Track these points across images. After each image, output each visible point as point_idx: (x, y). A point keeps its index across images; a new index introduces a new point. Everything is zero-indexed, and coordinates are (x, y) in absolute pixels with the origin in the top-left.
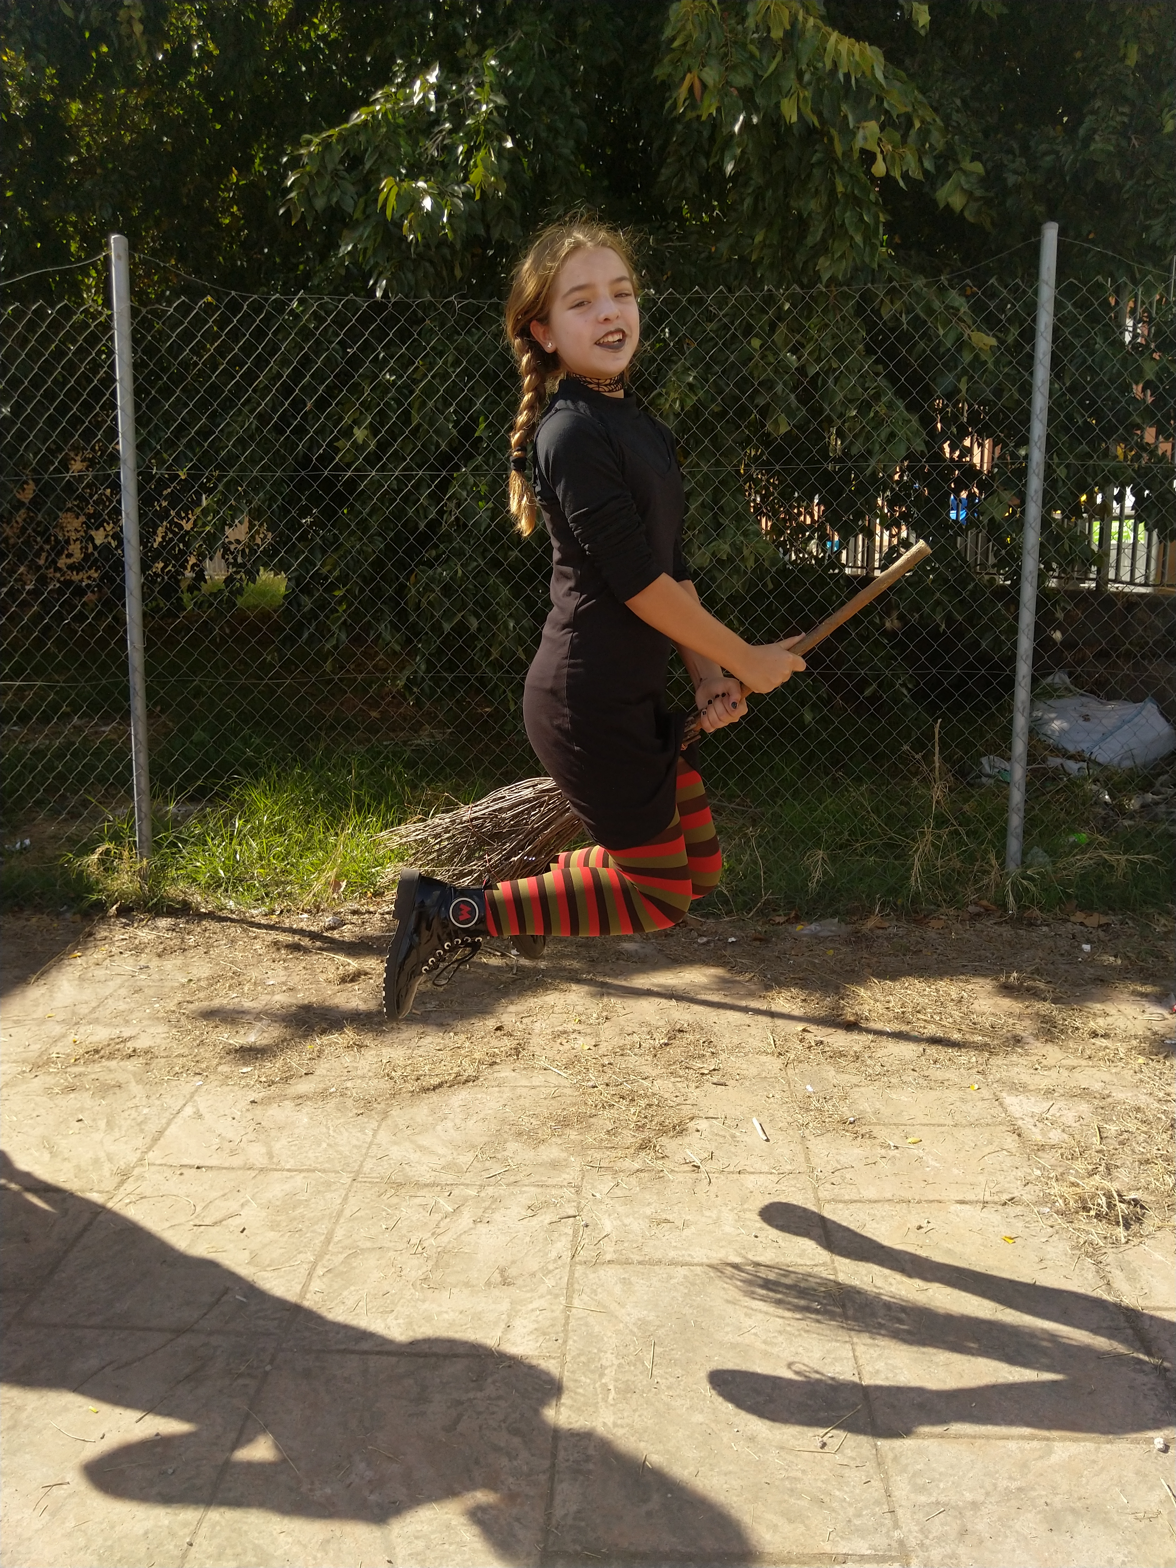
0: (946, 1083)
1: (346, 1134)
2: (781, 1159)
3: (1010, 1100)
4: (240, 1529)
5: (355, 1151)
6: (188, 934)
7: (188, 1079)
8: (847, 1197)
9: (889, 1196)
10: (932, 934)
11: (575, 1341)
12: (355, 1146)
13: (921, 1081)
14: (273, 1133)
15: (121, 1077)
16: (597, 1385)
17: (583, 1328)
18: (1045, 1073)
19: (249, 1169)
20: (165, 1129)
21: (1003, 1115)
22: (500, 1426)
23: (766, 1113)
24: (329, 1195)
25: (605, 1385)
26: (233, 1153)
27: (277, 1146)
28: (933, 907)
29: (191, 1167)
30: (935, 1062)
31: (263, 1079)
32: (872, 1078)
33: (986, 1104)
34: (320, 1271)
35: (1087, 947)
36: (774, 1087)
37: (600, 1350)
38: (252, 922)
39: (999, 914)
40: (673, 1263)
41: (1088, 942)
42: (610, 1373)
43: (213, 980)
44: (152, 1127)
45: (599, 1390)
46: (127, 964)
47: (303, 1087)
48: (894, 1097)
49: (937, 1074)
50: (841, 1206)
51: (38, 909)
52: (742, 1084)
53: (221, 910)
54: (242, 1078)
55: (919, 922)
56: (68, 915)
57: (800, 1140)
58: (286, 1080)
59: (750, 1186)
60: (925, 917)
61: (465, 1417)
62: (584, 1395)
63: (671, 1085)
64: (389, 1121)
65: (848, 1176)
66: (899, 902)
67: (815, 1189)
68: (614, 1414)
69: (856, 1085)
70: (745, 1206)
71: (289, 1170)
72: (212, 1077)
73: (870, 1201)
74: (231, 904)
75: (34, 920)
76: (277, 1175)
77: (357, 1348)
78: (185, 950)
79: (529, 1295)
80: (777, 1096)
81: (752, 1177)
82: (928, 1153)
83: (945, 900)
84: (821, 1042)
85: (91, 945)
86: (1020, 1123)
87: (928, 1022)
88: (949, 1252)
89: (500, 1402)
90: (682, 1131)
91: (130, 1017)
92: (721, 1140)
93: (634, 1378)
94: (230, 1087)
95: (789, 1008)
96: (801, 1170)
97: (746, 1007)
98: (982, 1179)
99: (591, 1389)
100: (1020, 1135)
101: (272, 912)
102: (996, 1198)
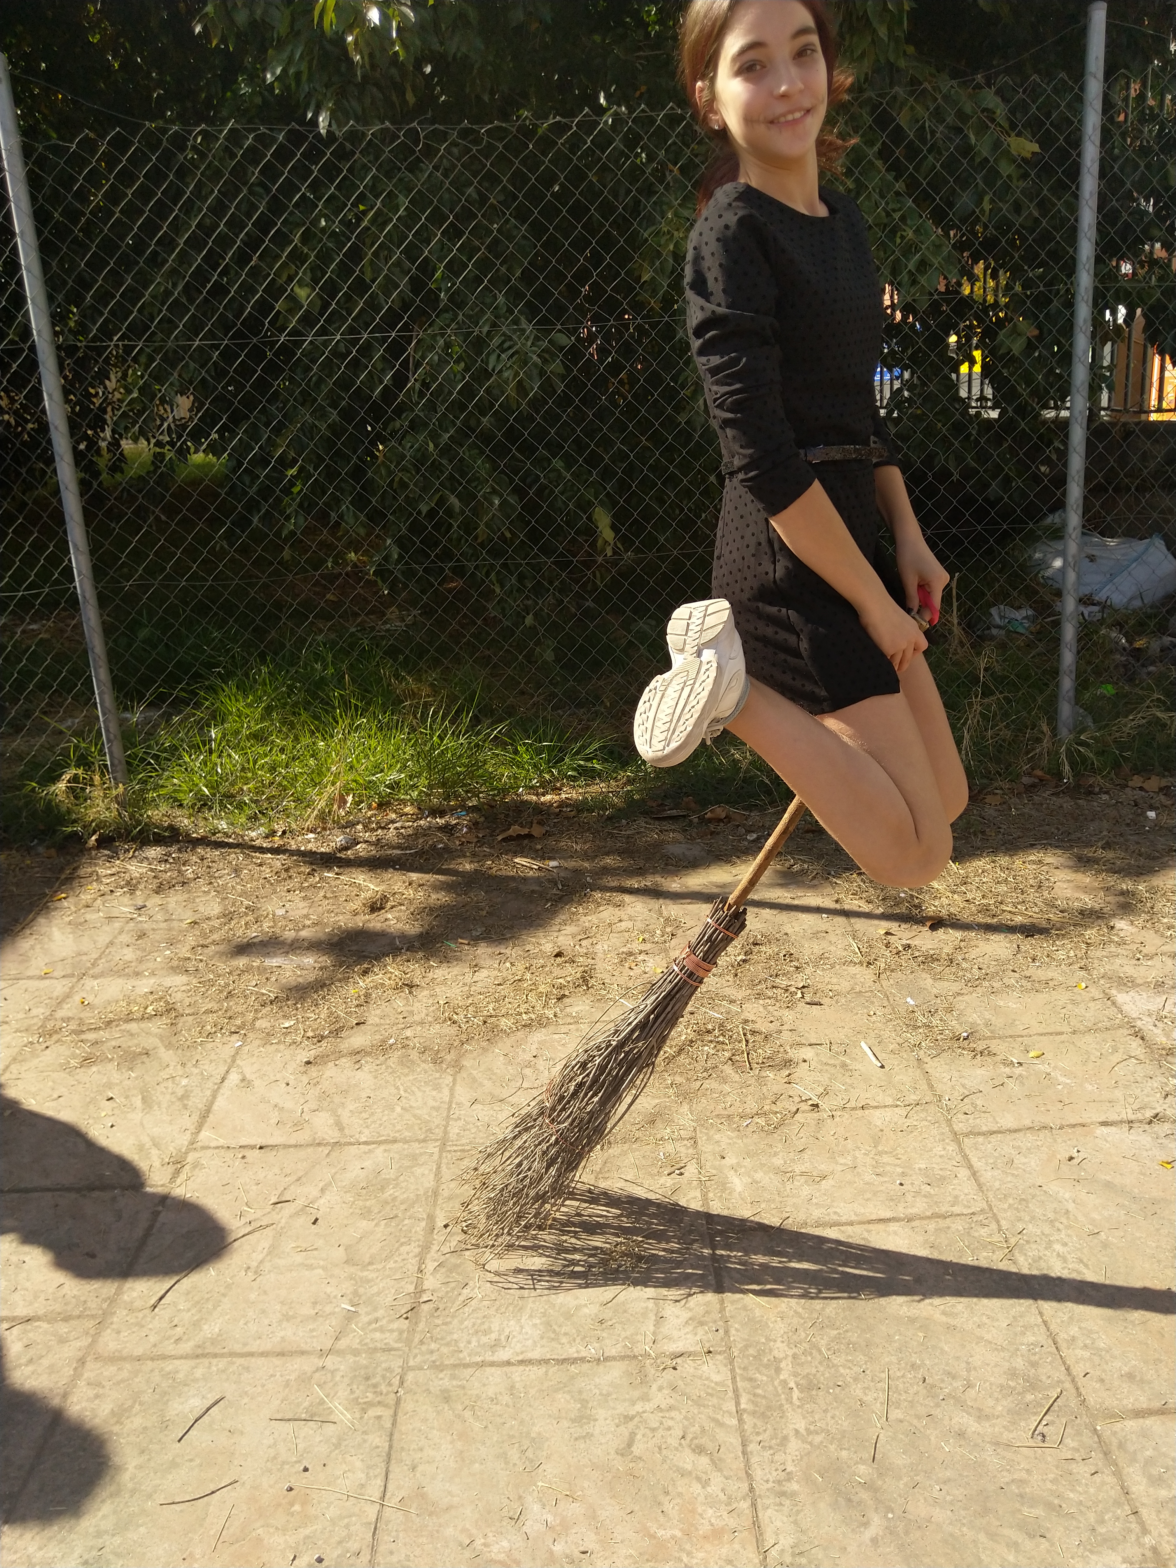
0: (1051, 984)
1: (419, 1094)
2: (902, 1088)
3: (1121, 998)
5: (435, 1114)
6: (184, 865)
7: (225, 1039)
8: (984, 1129)
9: (1027, 1122)
10: (990, 812)
11: (737, 1330)
12: (433, 1108)
13: (1024, 982)
14: (337, 1099)
15: (150, 1042)
16: (776, 1383)
17: (743, 1313)
18: (1149, 963)
19: (319, 1144)
20: (212, 1103)
21: (1120, 1016)
22: (680, 1444)
23: (872, 1034)
24: (418, 1171)
25: (784, 1382)
26: (298, 1126)
27: (345, 1115)
28: (985, 781)
29: (253, 1147)
30: (1034, 960)
31: (310, 1034)
32: (973, 984)
33: (1098, 1005)
34: (430, 1266)
35: (1152, 814)
36: (873, 1003)
37: (768, 1339)
38: (253, 846)
39: (1054, 783)
40: (818, 1224)
41: (1152, 808)
42: (786, 1366)
43: (228, 916)
44: (198, 1101)
45: (779, 1388)
46: (123, 905)
47: (358, 1040)
48: (1002, 1003)
49: (1041, 974)
50: (981, 1139)
51: (4, 845)
52: (837, 1002)
53: (214, 834)
54: (285, 1034)
56: (41, 850)
57: (916, 1063)
58: (336, 1033)
59: (879, 1123)
60: (980, 792)
61: (639, 1437)
62: (764, 1397)
63: (761, 1009)
64: (464, 1074)
65: (979, 1103)
67: (949, 1122)
68: (804, 1418)
69: (959, 994)
70: (880, 1148)
71: (366, 1143)
72: (251, 1035)
73: (1011, 1131)
74: (223, 825)
75: (3, 857)
76: (353, 1150)
77: (495, 1358)
78: (184, 883)
80: (878, 1013)
81: (877, 1112)
82: (1055, 1068)
83: (998, 772)
84: (909, 946)
85: (75, 883)
86: (1139, 1023)
87: (1014, 913)
88: (1108, 1185)
89: (673, 1414)
90: (788, 1063)
91: (140, 968)
92: (832, 1070)
93: (814, 1371)
94: (274, 1047)
95: (866, 908)
96: (928, 1099)
97: (818, 910)
98: (1118, 1094)
99: (771, 1388)
100: (1143, 1038)
101: (273, 833)
102: (1139, 1116)
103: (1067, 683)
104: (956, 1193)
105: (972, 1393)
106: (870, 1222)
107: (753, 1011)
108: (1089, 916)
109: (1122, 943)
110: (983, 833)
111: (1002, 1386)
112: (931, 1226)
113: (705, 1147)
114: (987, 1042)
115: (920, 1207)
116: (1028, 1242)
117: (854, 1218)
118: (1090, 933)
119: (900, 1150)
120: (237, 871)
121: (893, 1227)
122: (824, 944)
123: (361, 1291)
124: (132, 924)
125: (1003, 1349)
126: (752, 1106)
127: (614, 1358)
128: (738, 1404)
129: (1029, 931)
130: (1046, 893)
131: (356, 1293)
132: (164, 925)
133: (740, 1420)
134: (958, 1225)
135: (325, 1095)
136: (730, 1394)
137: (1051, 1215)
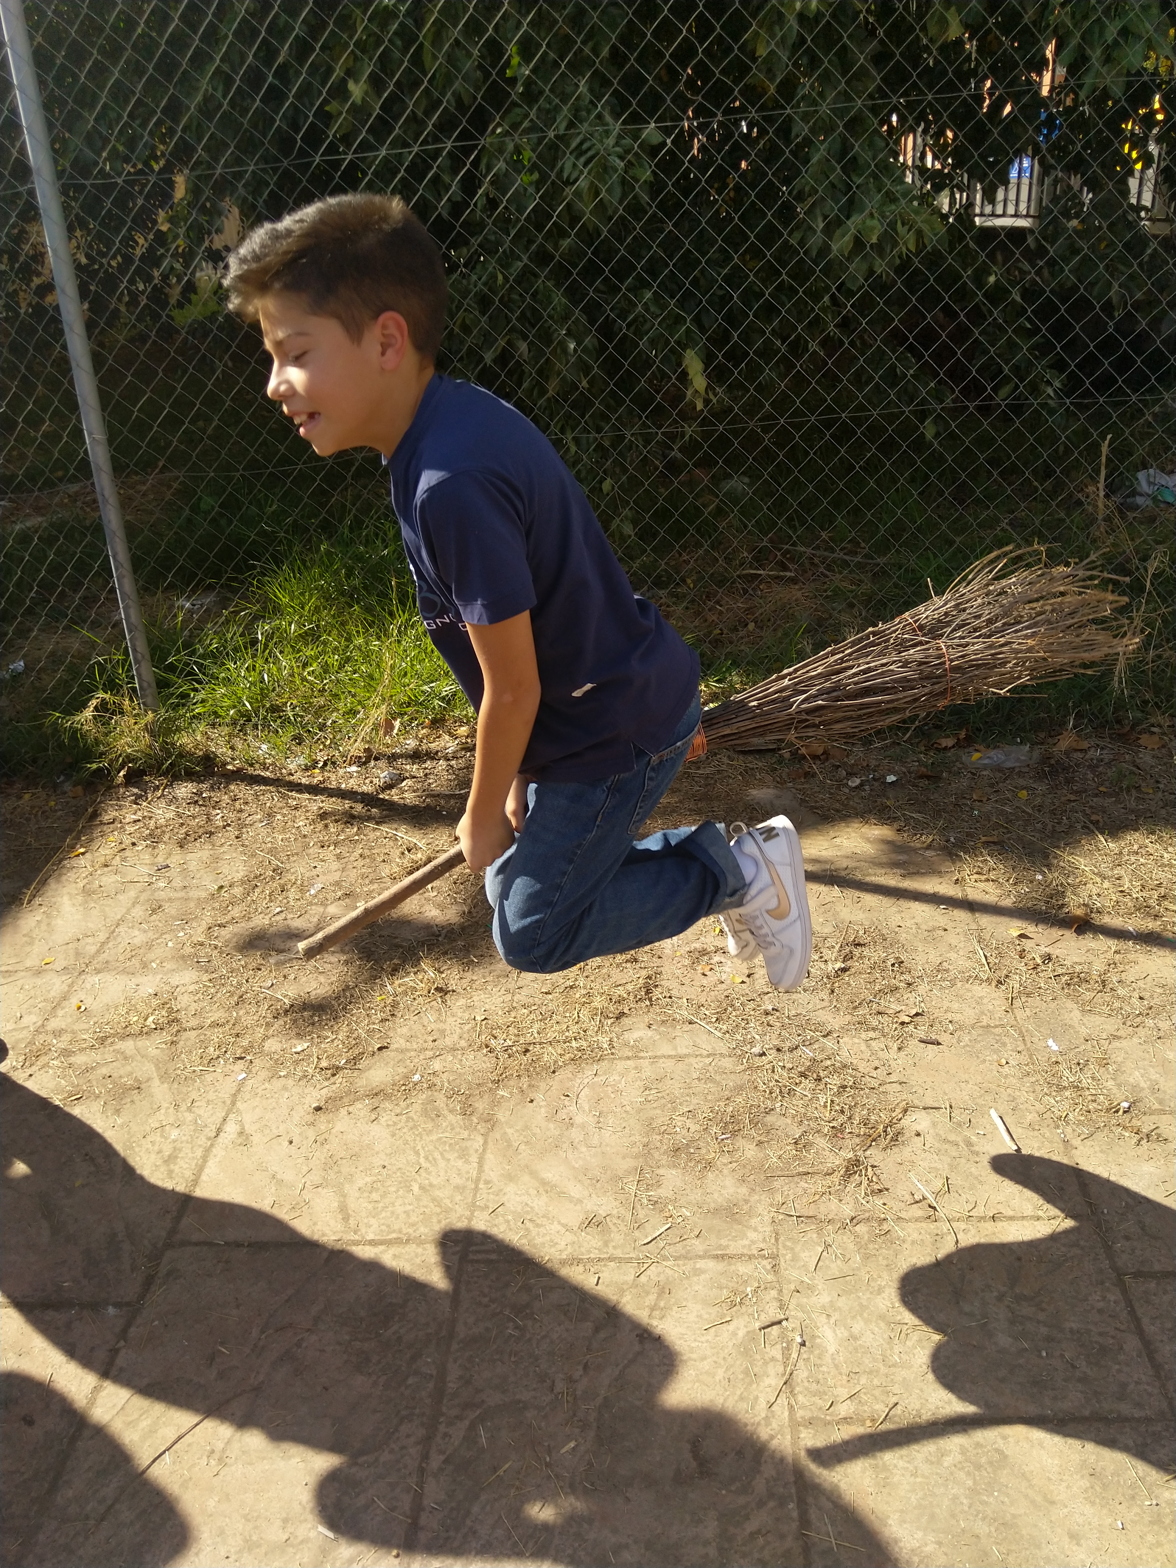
1: (442, 1164)
5: (458, 1198)
6: (214, 807)
7: (227, 1069)
10: (1146, 758)
12: (457, 1187)
14: (345, 1168)
15: (144, 1070)
23: (1004, 1095)
26: (296, 1210)
27: (352, 1194)
29: (239, 1244)
31: (324, 1063)
32: (1133, 1022)
38: (291, 782)
43: (250, 885)
46: (142, 864)
47: (378, 1073)
50: (1153, 1285)
51: (31, 780)
52: (959, 1041)
53: (252, 764)
54: (297, 1063)
55: (1125, 740)
56: (67, 789)
57: (1062, 1147)
58: (354, 1062)
60: (1133, 730)
66: (1097, 710)
67: (1109, 1250)
72: (257, 1062)
74: (264, 752)
75: (27, 797)
78: (212, 833)
80: (1011, 1062)
83: (1157, 705)
84: (1049, 958)
85: (94, 834)
90: (896, 1136)
91: (147, 958)
94: (283, 1081)
95: (993, 894)
97: (935, 896)
101: (313, 764)
104: (1123, 1378)
107: (853, 1049)
114: (1155, 1118)
120: (270, 816)
122: (942, 948)
124: (149, 892)
132: (182, 894)
135: (331, 1163)
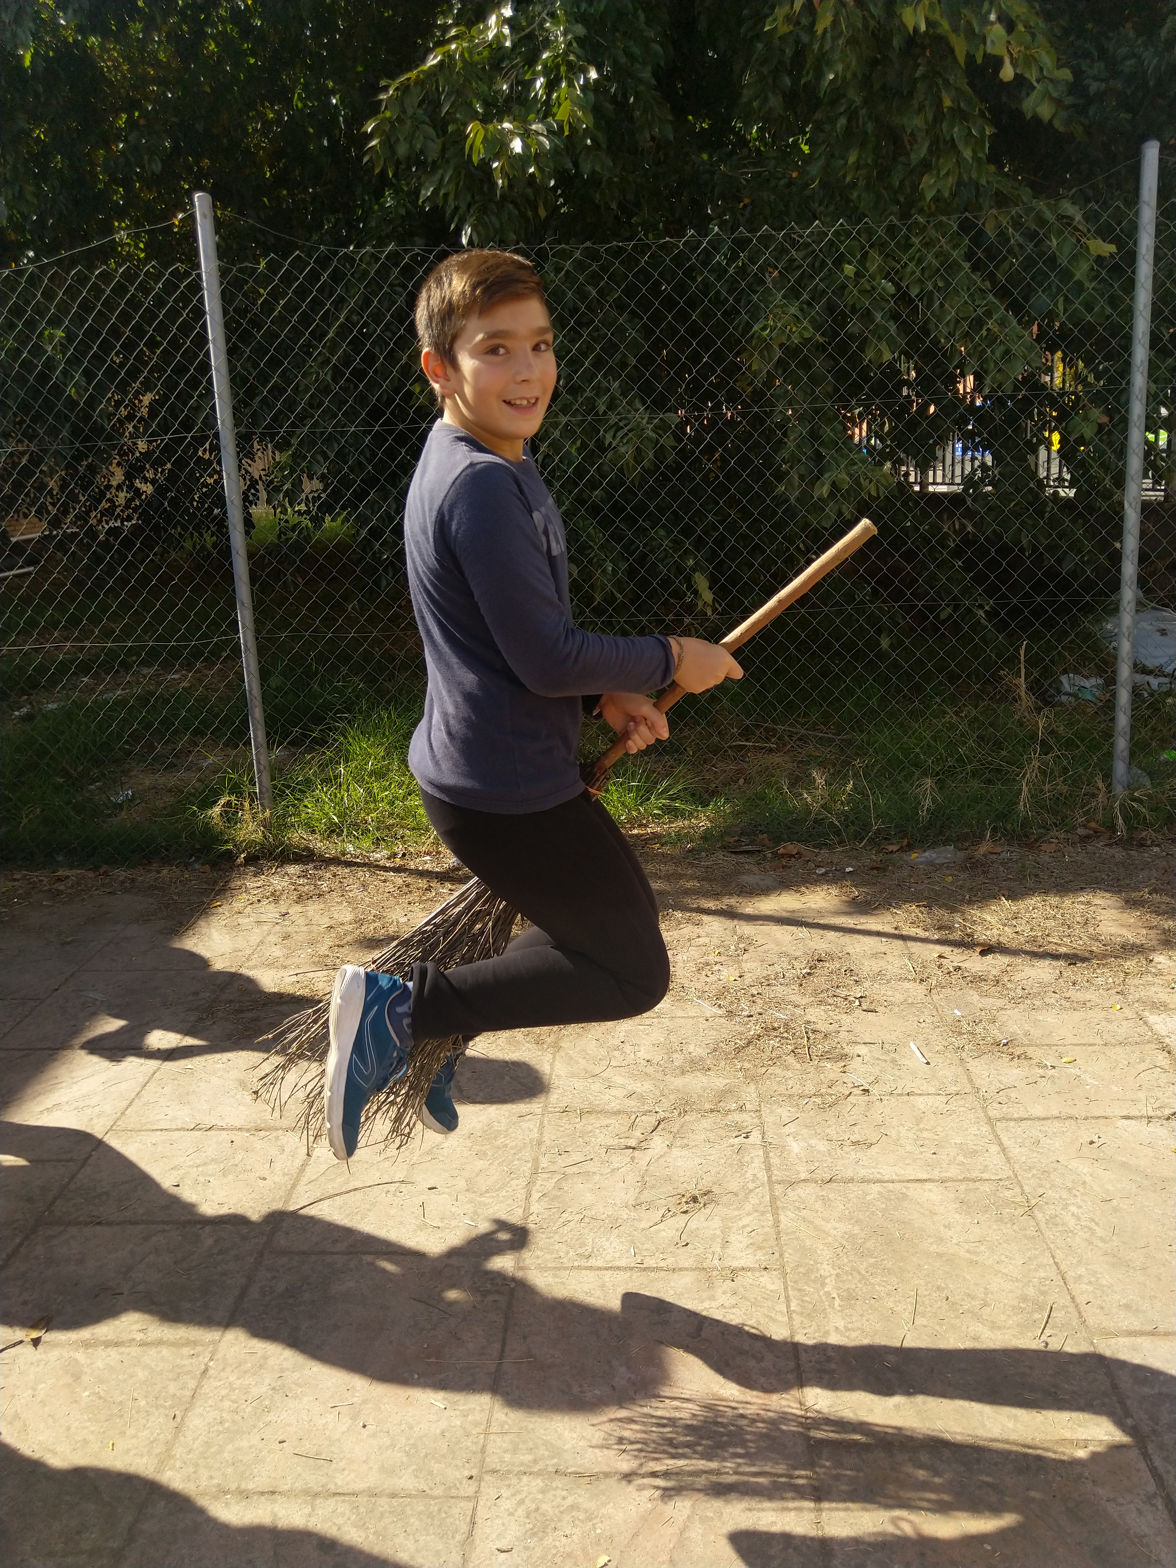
0: (1088, 1004)
2: (945, 1080)
3: (1153, 1019)
4: (526, 1427)
8: (1016, 1116)
9: (1055, 1113)
10: (1045, 858)
11: (790, 1254)
13: (1063, 1002)
16: (822, 1293)
17: (796, 1243)
21: (1150, 1034)
23: (921, 1037)
24: (525, 1125)
25: (828, 1294)
28: (1042, 831)
30: (1074, 984)
32: (1016, 1001)
33: (1131, 1023)
34: (536, 1195)
36: (923, 1012)
37: (816, 1262)
38: (377, 866)
39: (1107, 835)
40: (863, 1181)
42: (831, 1283)
43: (359, 922)
45: (824, 1297)
48: (1041, 1018)
49: (1080, 996)
51: (166, 861)
55: (1030, 846)
56: (197, 866)
57: (958, 1062)
59: (922, 1107)
60: (1036, 840)
61: (706, 1325)
62: (811, 1303)
63: (822, 1013)
64: (563, 1055)
65: (1013, 1095)
66: (1009, 827)
67: (984, 1109)
68: (843, 1318)
69: (1002, 1009)
70: (921, 1126)
73: (1039, 1119)
75: (165, 872)
77: (589, 1264)
79: (736, 1213)
81: (921, 1098)
82: (1085, 1072)
83: (1055, 824)
84: (960, 968)
85: (228, 894)
86: (1167, 1040)
87: (1060, 945)
88: (1124, 1165)
89: (734, 1310)
90: (844, 1057)
91: (287, 963)
92: (883, 1064)
93: (853, 1286)
95: (922, 934)
96: (967, 1091)
97: (878, 934)
98: (1141, 1095)
99: (816, 1297)
100: (1169, 1052)
101: (394, 855)
102: (1159, 1113)
103: (1122, 744)
104: (986, 1163)
105: (987, 1310)
106: (908, 1181)
107: (817, 1015)
108: (1129, 950)
109: (1159, 974)
110: (1036, 876)
111: (1014, 1307)
112: (963, 1187)
113: (769, 1119)
114: (1025, 1048)
115: (953, 1172)
116: (1047, 1203)
117: (894, 1177)
118: (1130, 964)
119: (939, 1129)
120: (364, 886)
121: (928, 1186)
122: (882, 963)
123: (480, 1211)
124: (278, 927)
125: (1017, 1280)
126: (810, 1089)
127: (687, 1269)
128: (788, 1306)
129: (1073, 959)
130: (1091, 930)
131: (475, 1213)
132: (305, 929)
133: (790, 1318)
134: (986, 1188)
136: (782, 1299)
137: (1070, 1185)
